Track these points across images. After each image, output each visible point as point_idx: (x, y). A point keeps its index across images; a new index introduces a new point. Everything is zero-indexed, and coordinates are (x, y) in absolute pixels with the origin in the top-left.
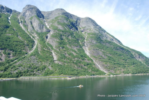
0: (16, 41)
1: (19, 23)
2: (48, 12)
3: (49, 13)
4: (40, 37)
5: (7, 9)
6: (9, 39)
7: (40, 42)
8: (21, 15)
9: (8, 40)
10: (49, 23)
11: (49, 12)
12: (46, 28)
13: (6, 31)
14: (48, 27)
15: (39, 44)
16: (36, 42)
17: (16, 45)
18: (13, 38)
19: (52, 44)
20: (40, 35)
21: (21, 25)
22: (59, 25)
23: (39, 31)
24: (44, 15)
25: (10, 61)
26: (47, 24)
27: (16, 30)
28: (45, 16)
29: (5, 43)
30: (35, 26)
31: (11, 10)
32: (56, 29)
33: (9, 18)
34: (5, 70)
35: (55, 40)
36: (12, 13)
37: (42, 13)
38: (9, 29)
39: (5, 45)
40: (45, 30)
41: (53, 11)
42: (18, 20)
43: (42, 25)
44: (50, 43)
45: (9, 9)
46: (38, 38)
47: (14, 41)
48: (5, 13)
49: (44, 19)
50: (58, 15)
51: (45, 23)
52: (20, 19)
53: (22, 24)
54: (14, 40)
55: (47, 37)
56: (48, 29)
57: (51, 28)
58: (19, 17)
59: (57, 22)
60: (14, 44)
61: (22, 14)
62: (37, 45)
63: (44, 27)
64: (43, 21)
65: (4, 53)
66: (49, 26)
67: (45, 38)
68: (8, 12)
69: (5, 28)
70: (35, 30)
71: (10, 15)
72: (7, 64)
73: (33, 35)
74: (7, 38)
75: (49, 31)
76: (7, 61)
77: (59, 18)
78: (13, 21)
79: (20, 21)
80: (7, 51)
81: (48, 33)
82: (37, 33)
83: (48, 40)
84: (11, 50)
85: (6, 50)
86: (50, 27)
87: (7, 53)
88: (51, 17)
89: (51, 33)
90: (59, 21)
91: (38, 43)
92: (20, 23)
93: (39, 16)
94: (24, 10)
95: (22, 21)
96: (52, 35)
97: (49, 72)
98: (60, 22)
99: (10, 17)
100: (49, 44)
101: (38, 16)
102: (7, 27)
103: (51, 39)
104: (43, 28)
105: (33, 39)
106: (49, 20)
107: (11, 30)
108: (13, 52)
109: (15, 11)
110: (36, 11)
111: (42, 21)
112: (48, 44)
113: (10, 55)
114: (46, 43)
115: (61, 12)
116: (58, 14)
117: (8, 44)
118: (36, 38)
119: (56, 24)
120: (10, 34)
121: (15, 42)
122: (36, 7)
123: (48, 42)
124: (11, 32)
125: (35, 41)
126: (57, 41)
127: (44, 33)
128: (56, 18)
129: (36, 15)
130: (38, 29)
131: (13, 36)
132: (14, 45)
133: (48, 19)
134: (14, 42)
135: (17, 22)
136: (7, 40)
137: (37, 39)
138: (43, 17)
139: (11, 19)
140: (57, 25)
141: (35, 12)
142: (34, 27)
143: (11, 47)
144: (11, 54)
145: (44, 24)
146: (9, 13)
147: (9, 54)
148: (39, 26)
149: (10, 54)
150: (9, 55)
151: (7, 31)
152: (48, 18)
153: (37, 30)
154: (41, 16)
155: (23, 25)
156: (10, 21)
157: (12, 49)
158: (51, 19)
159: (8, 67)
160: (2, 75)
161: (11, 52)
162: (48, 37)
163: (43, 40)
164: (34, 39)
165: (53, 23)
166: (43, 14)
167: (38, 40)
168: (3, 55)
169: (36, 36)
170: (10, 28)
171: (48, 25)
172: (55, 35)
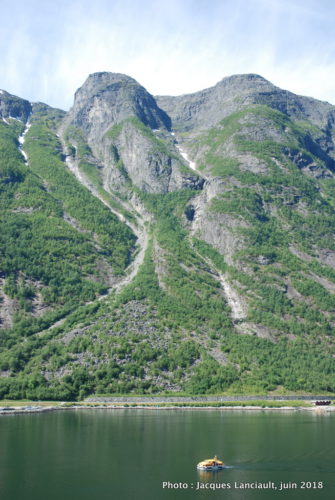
0: (56, 239)
1: (63, 158)
2: (186, 96)
3: (193, 100)
4: (157, 215)
5: (11, 102)
6: (27, 227)
7: (163, 238)
8: (68, 121)
9: (24, 233)
10: (194, 146)
11: (192, 96)
12: (185, 170)
13: (11, 196)
14: (193, 166)
15: (157, 247)
16: (143, 239)
17: (55, 254)
18: (40, 222)
19: (216, 242)
20: (160, 206)
21: (70, 165)
22: (244, 152)
23: (155, 187)
24: (169, 115)
25: (35, 327)
26: (185, 156)
27: (53, 189)
28: (173, 116)
29: (10, 249)
30: (134, 164)
31: (26, 103)
32: (231, 175)
33: (22, 140)
34: (18, 367)
35: (233, 223)
36: (33, 116)
37: (160, 105)
38: (22, 187)
39: (11, 257)
40: (178, 180)
41: (211, 90)
42: (59, 146)
43: (164, 159)
44: (207, 239)
45: (19, 100)
46: (148, 218)
47: (46, 238)
48: (4, 120)
49: (170, 130)
50: (234, 108)
51: (177, 151)
52: (64, 142)
53: (77, 162)
54: (46, 234)
55: (191, 215)
56: (192, 172)
57: (208, 168)
58: (60, 134)
59: (232, 138)
60: (47, 248)
61: (73, 117)
62: (149, 250)
63: (175, 167)
64: (166, 142)
65: (7, 289)
66: (198, 162)
67: (184, 216)
68: (16, 113)
69: (7, 182)
70: (134, 183)
71: (25, 128)
72: (26, 339)
73: (126, 206)
74: (19, 226)
75: (198, 185)
76: (24, 326)
77: (242, 122)
78: (40, 150)
79: (66, 151)
80: (20, 282)
81: (193, 196)
82: (144, 196)
83: (195, 226)
84: (37, 277)
85: (16, 278)
86: (201, 168)
87: (21, 290)
88: (200, 118)
89: (211, 192)
90: (245, 132)
91: (151, 241)
92: (68, 159)
93: (148, 118)
94: (79, 98)
95: (73, 150)
96: (214, 199)
97: (214, 377)
98: (247, 140)
99: (26, 136)
100: (204, 243)
101: (143, 119)
102: (17, 178)
103: (210, 219)
104: (170, 172)
105: (128, 223)
106: (192, 136)
107: (32, 189)
108: (47, 284)
109: (44, 108)
110: (135, 99)
111: (162, 140)
112: (197, 244)
113: (36, 301)
114: (191, 241)
115: (247, 92)
116: (236, 100)
117: (24, 250)
118: (141, 222)
119: (229, 151)
120: (28, 207)
121: (53, 242)
122: (130, 78)
123: (199, 233)
124: (32, 198)
125: (136, 232)
126: (238, 228)
127: (175, 195)
128: (226, 122)
129: (132, 114)
130: (148, 181)
131: (41, 216)
132: (48, 256)
133: (188, 129)
134: (49, 242)
135: (55, 154)
136: (18, 235)
137: (146, 223)
138: (167, 122)
139: (27, 143)
140: (233, 154)
141: (129, 104)
142: (129, 169)
143: (37, 264)
144: (39, 295)
145: (173, 153)
146: (19, 120)
147: (30, 295)
148: (153, 165)
149: (34, 296)
150: (29, 301)
151: (18, 197)
152: (187, 124)
153: (145, 184)
154: (158, 119)
155: (79, 166)
156: (23, 153)
157: (42, 273)
158: (202, 128)
159: (29, 351)
160: (8, 389)
161: (38, 284)
162: (198, 213)
163: (173, 226)
164: (132, 227)
165: (214, 148)
166: (164, 109)
167: (152, 227)
168: (7, 299)
169: (139, 209)
170: (27, 179)
171: (192, 159)
172: (229, 201)
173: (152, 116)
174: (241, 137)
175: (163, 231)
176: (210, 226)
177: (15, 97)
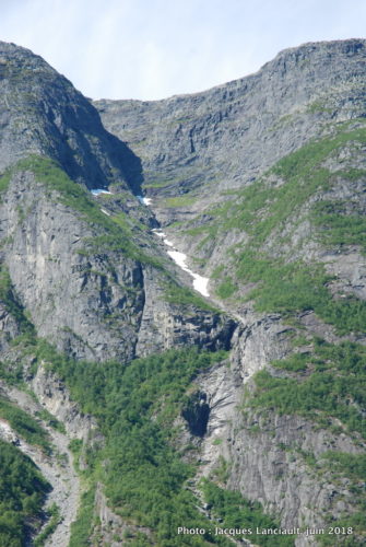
2: (180, 100)
3: (201, 111)
4: (106, 423)
7: (119, 488)
10: (205, 234)
11: (197, 99)
12: (181, 296)
14: (201, 285)
15: (105, 513)
16: (67, 489)
19: (270, 494)
20: (114, 396)
22: (341, 247)
23: (98, 345)
24: (136, 150)
26: (180, 258)
28: (145, 153)
30: (41, 284)
32: (307, 308)
35: (318, 441)
37: (108, 124)
41: (248, 85)
43: (124, 269)
44: (245, 486)
46: (81, 431)
49: (138, 192)
50: (310, 130)
51: (159, 248)
55: (198, 419)
56: (200, 303)
57: (244, 291)
59: (305, 211)
62: (84, 522)
63: (152, 290)
64: (127, 222)
66: (215, 276)
67: (179, 422)
70: (42, 333)
73: (18, 397)
75: (217, 338)
77: (332, 166)
81: (204, 368)
82: (68, 370)
83: (211, 451)
86: (224, 291)
88: (219, 158)
89: (253, 357)
90: (342, 192)
91: (88, 498)
93: (78, 159)
96: (262, 376)
98: (349, 214)
100: (236, 498)
101: (66, 162)
103: (253, 432)
104: (140, 304)
105: (24, 447)
106: (199, 205)
110: (41, 110)
111: (118, 219)
112: (219, 501)
114: (201, 493)
115: (344, 87)
116: (317, 110)
118: (60, 442)
119: (301, 243)
122: (28, 54)
123: (222, 471)
125: (48, 472)
126: (332, 457)
127: (155, 365)
128: (288, 168)
129: (36, 150)
130: (80, 328)
133: (186, 187)
137: (75, 446)
138: (131, 171)
140: (310, 253)
141: (25, 123)
142: (28, 297)
145: (148, 252)
148: (94, 286)
152: (183, 173)
153: (71, 338)
154: (105, 161)
158: (228, 184)
163: (151, 451)
164: (36, 456)
165: (259, 236)
166: (122, 135)
167: (92, 456)
169: (55, 406)
171: (201, 267)
172: (305, 382)
173: (90, 157)
174: (330, 207)
175: (122, 466)
176: (254, 452)
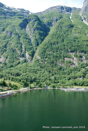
0: (86, 41)
1: (82, 20)
5: (66, 8)
6: (77, 38)
8: (82, 11)
9: (77, 40)
13: (71, 31)
17: (86, 45)
18: (80, 37)
21: (85, 22)
25: (85, 66)
27: (82, 28)
29: (74, 45)
31: (70, 8)
33: (70, 18)
34: (84, 77)
36: (72, 11)
38: (74, 28)
39: (74, 47)
42: (81, 17)
45: (69, 8)
47: (83, 41)
48: (65, 13)
52: (82, 16)
53: (86, 21)
54: (83, 40)
58: (80, 14)
60: (84, 44)
65: (74, 55)
68: (68, 11)
69: (69, 28)
71: (71, 14)
72: (83, 69)
74: (75, 38)
76: (82, 65)
78: (76, 19)
79: (83, 18)
80: (78, 53)
84: (82, 52)
85: (76, 52)
87: (79, 56)
92: (84, 21)
95: (85, 18)
99: (71, 16)
102: (72, 26)
107: (76, 29)
108: (85, 54)
109: (75, 9)
113: (83, 59)
117: (78, 45)
120: (76, 33)
121: (85, 42)
124: (77, 31)
131: (80, 35)
132: (84, 46)
134: (84, 42)
135: (80, 20)
136: (75, 41)
139: (72, 18)
143: (82, 48)
144: (84, 57)
146: (69, 13)
150: (81, 58)
151: (73, 31)
155: (87, 22)
156: (72, 21)
157: (84, 51)
159: (86, 72)
160: (84, 83)
161: (83, 54)
168: (75, 58)
170: (75, 26)
177: (67, 7)
